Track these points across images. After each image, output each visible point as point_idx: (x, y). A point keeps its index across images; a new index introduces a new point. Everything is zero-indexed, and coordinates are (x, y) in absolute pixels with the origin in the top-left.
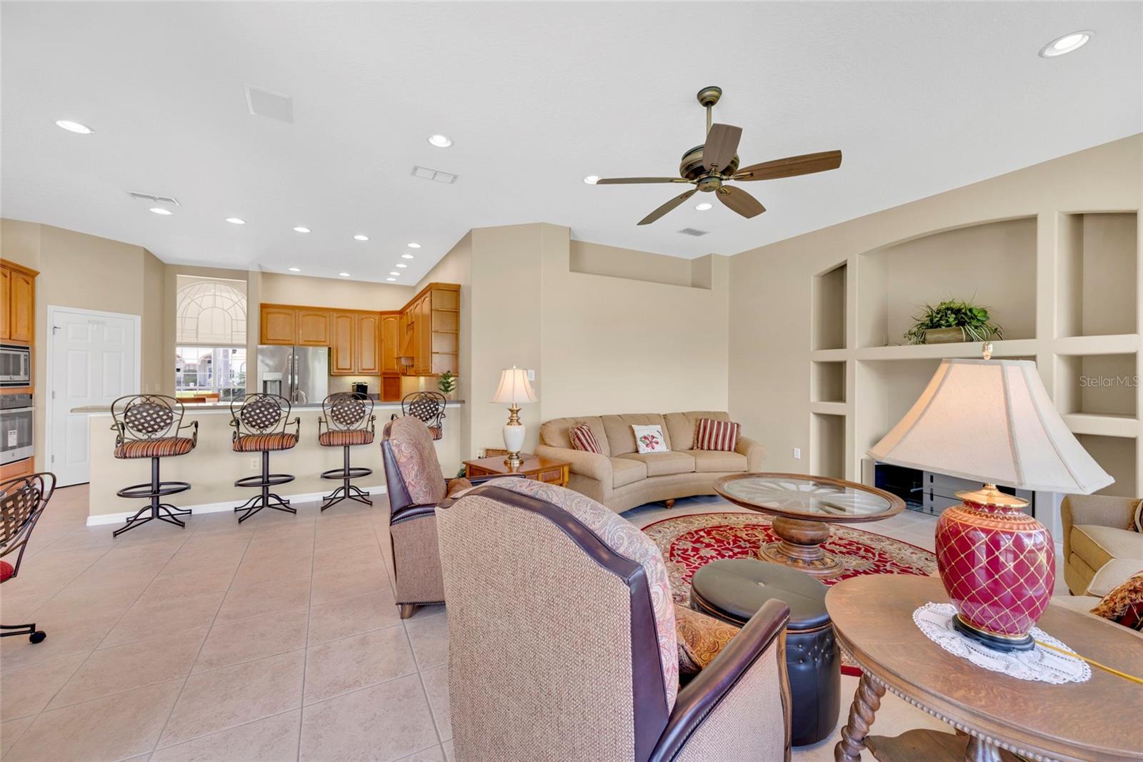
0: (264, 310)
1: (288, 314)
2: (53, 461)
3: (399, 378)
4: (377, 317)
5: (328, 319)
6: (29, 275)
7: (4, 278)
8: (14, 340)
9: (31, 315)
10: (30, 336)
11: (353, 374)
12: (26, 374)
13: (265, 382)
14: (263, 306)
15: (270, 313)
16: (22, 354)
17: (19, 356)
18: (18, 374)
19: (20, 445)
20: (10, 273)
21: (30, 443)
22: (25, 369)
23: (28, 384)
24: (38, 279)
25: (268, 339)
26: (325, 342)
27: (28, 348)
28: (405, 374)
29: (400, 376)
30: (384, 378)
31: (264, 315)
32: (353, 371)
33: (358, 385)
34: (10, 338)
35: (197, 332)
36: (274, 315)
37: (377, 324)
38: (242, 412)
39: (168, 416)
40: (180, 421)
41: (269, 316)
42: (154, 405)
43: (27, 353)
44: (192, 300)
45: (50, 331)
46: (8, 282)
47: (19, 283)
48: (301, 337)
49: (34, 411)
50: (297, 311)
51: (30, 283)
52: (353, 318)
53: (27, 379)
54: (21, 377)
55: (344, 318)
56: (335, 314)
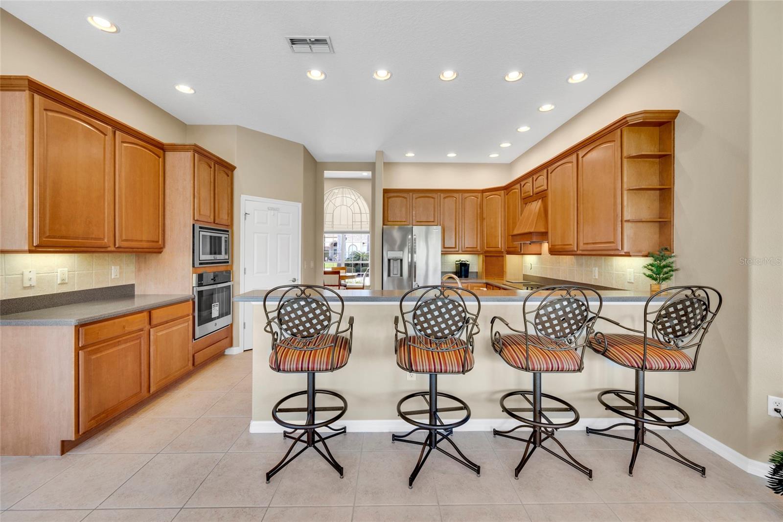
0: (386, 195)
1: (403, 197)
2: (244, 328)
3: (503, 256)
4: (479, 195)
5: (436, 199)
6: (229, 169)
7: (209, 168)
8: (217, 224)
9: (230, 203)
10: (229, 221)
11: (457, 253)
12: (226, 253)
13: (389, 260)
14: (386, 191)
15: (390, 197)
16: (223, 236)
17: (220, 238)
18: (220, 253)
19: (221, 315)
20: (215, 165)
21: (228, 313)
22: (226, 250)
23: (228, 262)
24: (236, 172)
25: (388, 221)
26: (433, 222)
27: (228, 231)
28: (509, 253)
29: (504, 255)
30: (486, 256)
31: (386, 199)
32: (457, 250)
33: (460, 263)
34: (214, 222)
35: (333, 224)
36: (393, 199)
37: (479, 203)
38: (415, 314)
39: (325, 315)
40: (339, 322)
41: (390, 200)
42: (309, 300)
43: (227, 236)
44: (330, 201)
45: (242, 217)
46: (212, 173)
47: (221, 177)
48: (414, 218)
49: (233, 285)
50: (411, 194)
51: (230, 175)
52: (457, 197)
53: (227, 257)
54: (222, 257)
55: (449, 199)
56: (442, 195)
